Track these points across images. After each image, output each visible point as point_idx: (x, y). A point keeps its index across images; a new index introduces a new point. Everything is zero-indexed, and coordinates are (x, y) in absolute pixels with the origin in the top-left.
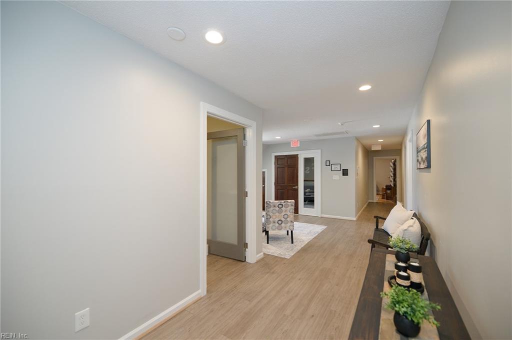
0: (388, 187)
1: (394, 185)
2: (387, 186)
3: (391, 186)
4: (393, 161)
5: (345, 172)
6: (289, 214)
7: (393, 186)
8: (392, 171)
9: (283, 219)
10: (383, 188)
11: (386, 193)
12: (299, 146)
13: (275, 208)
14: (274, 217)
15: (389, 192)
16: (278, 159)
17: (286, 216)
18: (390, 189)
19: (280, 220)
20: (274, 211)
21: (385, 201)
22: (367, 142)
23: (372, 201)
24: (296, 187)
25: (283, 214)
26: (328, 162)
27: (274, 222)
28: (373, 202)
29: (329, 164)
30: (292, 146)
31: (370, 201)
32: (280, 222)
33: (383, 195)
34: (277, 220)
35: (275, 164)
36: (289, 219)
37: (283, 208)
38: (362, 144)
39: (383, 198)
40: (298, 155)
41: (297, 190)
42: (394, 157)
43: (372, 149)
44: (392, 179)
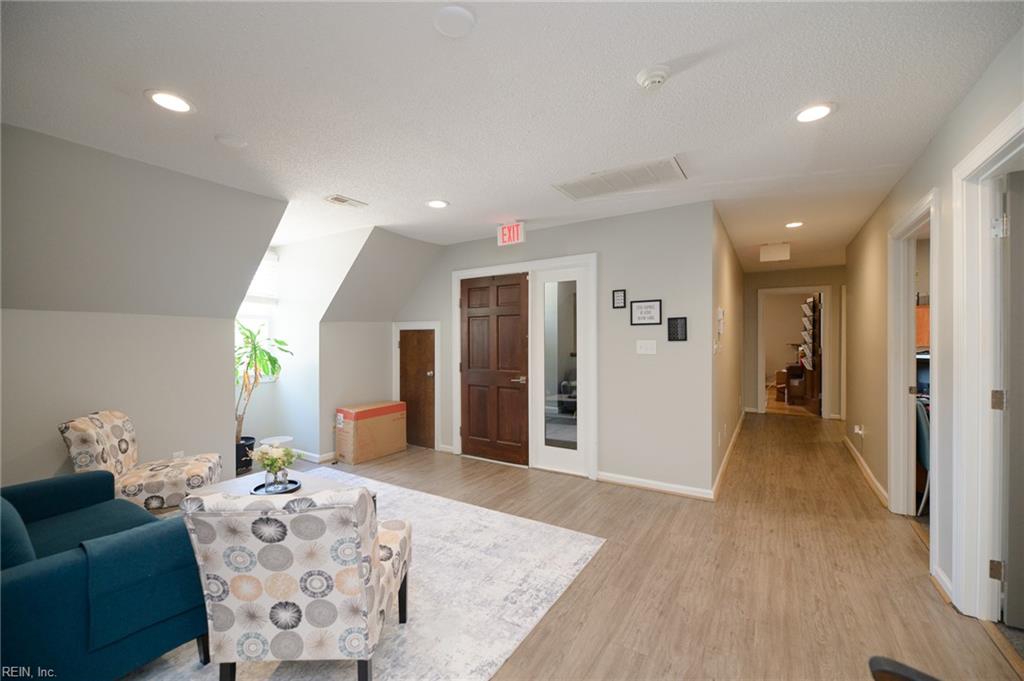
0: (796, 371)
1: (814, 366)
2: (790, 369)
3: (803, 365)
4: (810, 300)
5: (677, 330)
6: (332, 568)
7: (809, 367)
8: (809, 326)
9: (303, 601)
10: (779, 373)
11: (789, 386)
12: (522, 239)
13: (235, 542)
14: (246, 588)
15: (796, 382)
16: (469, 290)
17: (317, 584)
18: (799, 376)
19: (285, 605)
20: (240, 559)
21: (786, 408)
22: (748, 232)
23: (753, 410)
24: (522, 379)
25: (297, 571)
26: (619, 296)
27: (252, 616)
28: (756, 414)
29: (621, 300)
30: (500, 243)
31: (747, 410)
32: (285, 616)
33: (780, 392)
34: (266, 603)
35: (461, 306)
36: (335, 598)
37: (291, 542)
38: (731, 243)
39: (780, 399)
40: (527, 274)
41: (524, 389)
42: (815, 290)
43: (762, 259)
44: (806, 349)
